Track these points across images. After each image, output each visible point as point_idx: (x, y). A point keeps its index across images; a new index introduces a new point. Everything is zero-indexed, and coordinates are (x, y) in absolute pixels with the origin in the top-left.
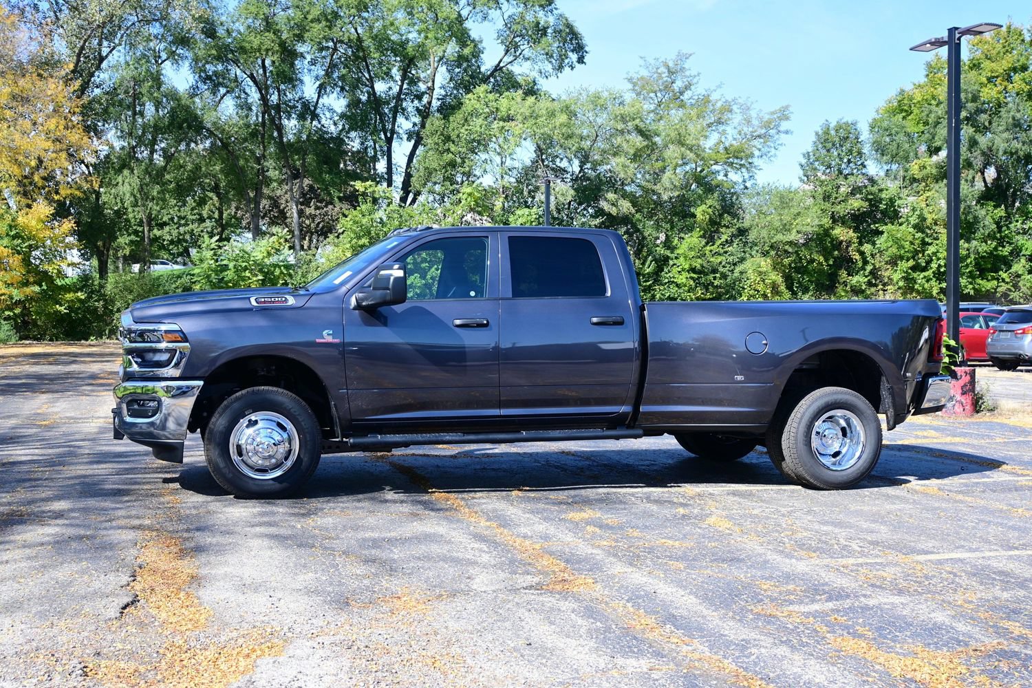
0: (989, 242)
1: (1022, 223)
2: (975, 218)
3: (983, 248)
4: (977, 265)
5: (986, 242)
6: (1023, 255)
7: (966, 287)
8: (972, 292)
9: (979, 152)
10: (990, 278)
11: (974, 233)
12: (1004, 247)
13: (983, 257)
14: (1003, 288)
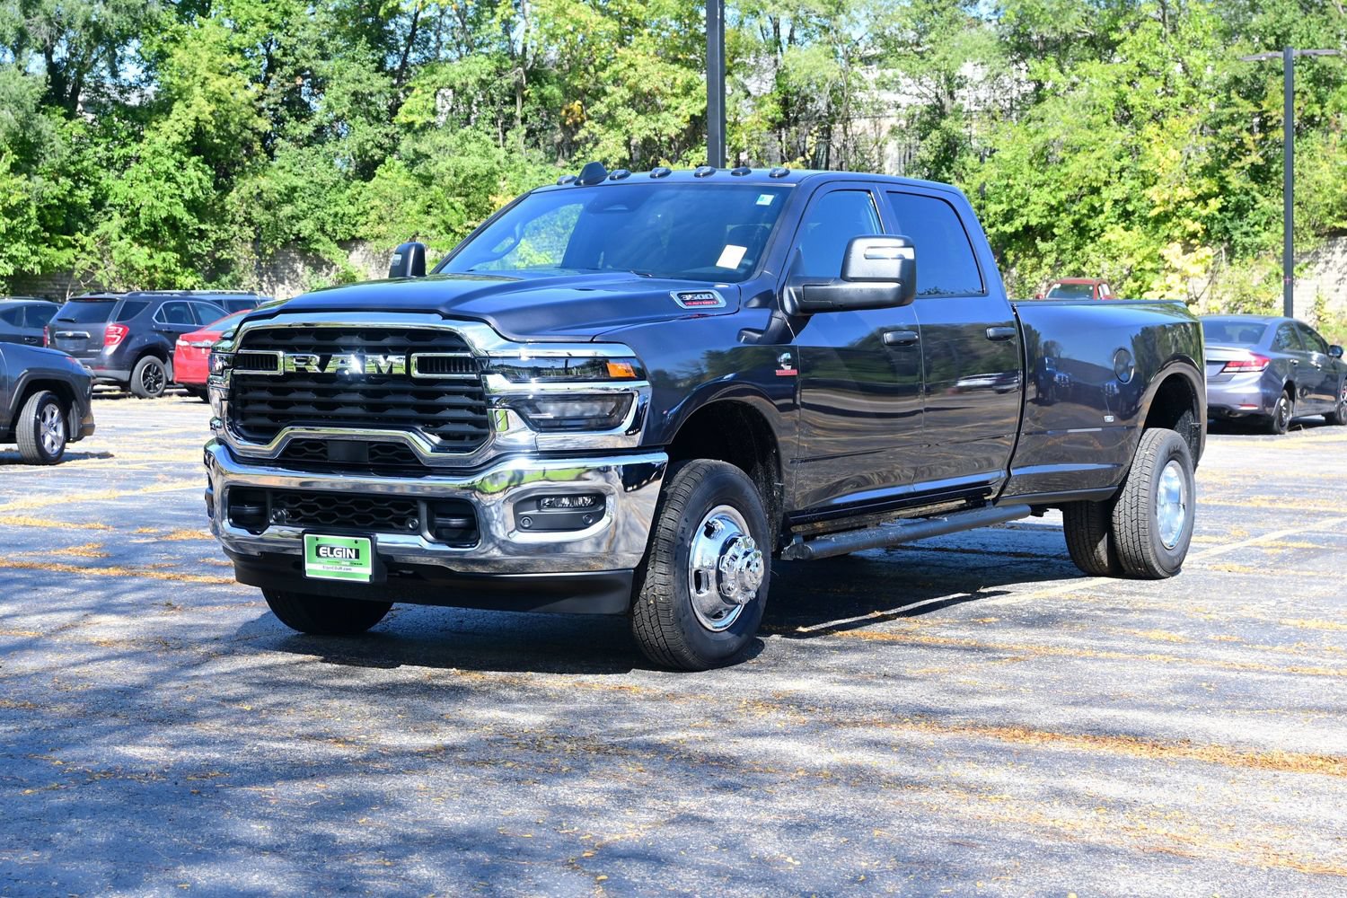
0: (62, 180)
1: (107, 149)
2: (38, 133)
3: (55, 190)
4: (41, 218)
5: (57, 182)
6: (111, 205)
7: (26, 259)
8: (38, 270)
9: (42, 16)
10: (60, 244)
11: (36, 163)
12: (80, 189)
13: (49, 207)
14: (84, 263)
